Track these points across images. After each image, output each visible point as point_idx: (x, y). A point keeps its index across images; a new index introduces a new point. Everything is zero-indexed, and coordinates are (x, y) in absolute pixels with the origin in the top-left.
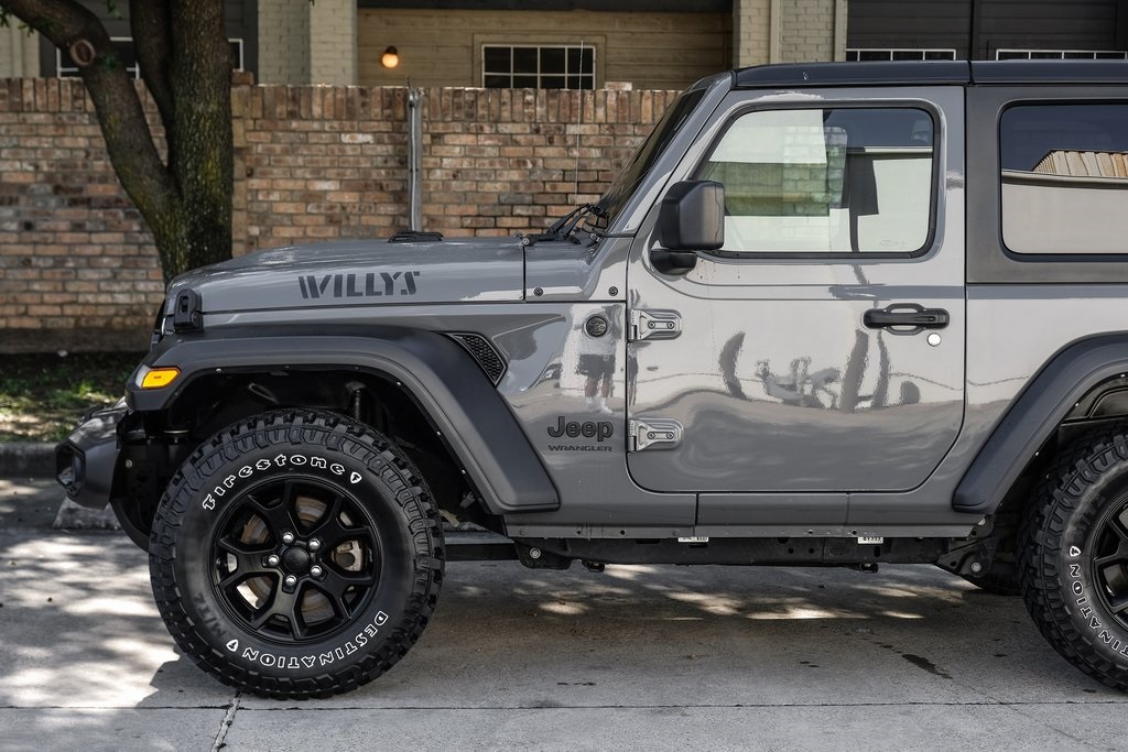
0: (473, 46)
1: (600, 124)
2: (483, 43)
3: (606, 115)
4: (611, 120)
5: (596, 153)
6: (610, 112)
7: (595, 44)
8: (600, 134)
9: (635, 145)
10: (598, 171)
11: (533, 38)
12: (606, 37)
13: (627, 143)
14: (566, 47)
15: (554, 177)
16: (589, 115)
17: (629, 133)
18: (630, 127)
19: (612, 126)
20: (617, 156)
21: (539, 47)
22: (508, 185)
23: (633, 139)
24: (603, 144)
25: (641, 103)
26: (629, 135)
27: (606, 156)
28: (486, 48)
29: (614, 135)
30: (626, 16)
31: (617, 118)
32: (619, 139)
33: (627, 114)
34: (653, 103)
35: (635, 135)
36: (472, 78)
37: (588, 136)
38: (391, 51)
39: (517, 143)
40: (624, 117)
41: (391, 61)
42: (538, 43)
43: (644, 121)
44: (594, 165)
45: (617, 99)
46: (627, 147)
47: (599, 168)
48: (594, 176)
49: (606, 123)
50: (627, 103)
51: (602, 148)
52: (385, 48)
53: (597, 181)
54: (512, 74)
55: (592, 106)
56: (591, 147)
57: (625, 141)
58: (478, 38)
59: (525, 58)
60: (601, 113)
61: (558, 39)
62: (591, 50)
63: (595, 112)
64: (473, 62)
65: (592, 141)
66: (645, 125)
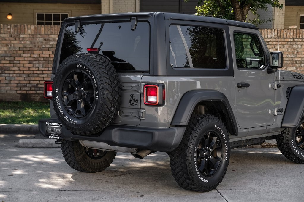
0: (33, 14)
1: (29, 34)
2: (36, 12)
3: (31, 32)
4: (33, 33)
5: (28, 42)
6: (32, 31)
7: (68, 13)
8: (30, 37)
9: (40, 40)
10: (29, 48)
11: (51, 11)
12: (71, 11)
13: (37, 40)
14: (60, 14)
15: (17, 49)
16: (26, 32)
17: (38, 37)
18: (38, 35)
19: (33, 35)
20: (35, 43)
21: (52, 14)
22: (3, 51)
23: (39, 39)
24: (30, 40)
25: (41, 28)
26: (38, 38)
27: (31, 43)
28: (37, 14)
29: (34, 38)
30: (77, 5)
31: (34, 33)
32: (35, 39)
33: (37, 32)
34: (44, 29)
35: (39, 38)
36: (33, 22)
37: (26, 38)
38: (10, 14)
39: (6, 40)
40: (36, 33)
41: (10, 17)
42: (52, 12)
43: (42, 34)
44: (28, 46)
45: (34, 27)
46: (37, 41)
47: (29, 47)
48: (28, 49)
49: (31, 34)
50: (37, 29)
51: (30, 41)
52: (8, 14)
53: (29, 50)
54: (45, 21)
55: (27, 29)
56: (27, 41)
57: (37, 39)
58: (35, 11)
59: (49, 17)
60: (29, 31)
61: (58, 11)
62: (67, 15)
63: (28, 31)
64: (33, 18)
65: (27, 39)
66: (42, 35)
